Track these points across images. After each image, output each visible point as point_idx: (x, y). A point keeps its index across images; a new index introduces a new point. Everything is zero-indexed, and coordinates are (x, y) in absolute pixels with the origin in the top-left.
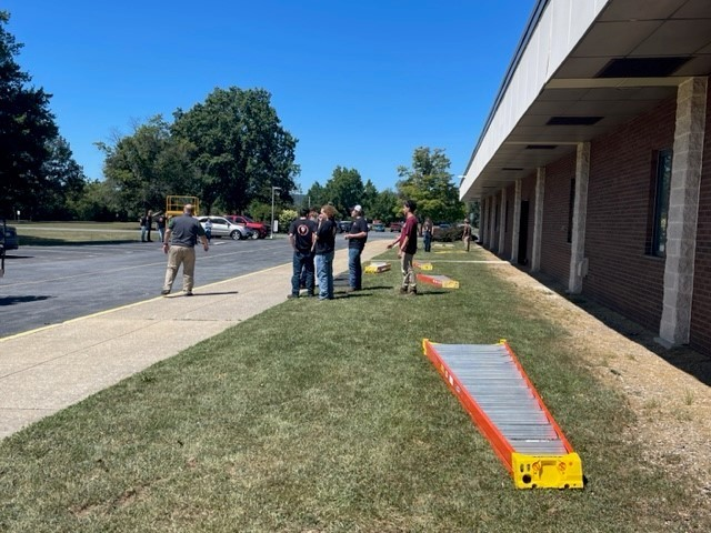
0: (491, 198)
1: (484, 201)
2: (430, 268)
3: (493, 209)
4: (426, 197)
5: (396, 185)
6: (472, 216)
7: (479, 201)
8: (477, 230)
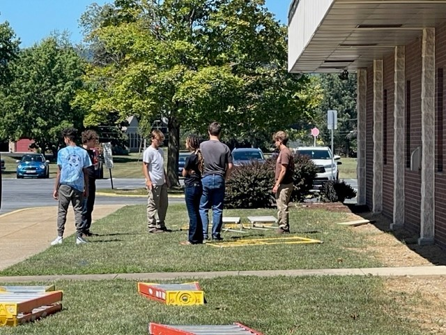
0: (388, 61)
1: (367, 69)
2: (196, 298)
3: (398, 96)
4: (182, 58)
5: (85, 20)
6: (333, 120)
7: (352, 69)
8: (352, 163)
